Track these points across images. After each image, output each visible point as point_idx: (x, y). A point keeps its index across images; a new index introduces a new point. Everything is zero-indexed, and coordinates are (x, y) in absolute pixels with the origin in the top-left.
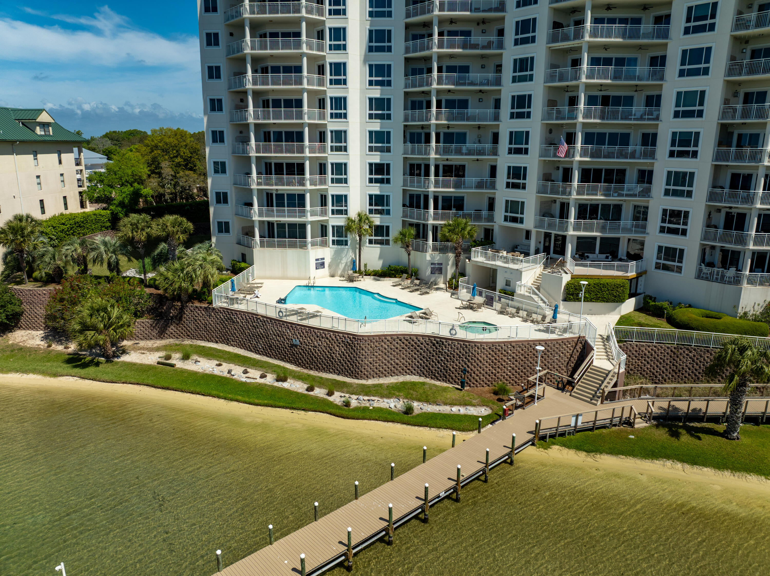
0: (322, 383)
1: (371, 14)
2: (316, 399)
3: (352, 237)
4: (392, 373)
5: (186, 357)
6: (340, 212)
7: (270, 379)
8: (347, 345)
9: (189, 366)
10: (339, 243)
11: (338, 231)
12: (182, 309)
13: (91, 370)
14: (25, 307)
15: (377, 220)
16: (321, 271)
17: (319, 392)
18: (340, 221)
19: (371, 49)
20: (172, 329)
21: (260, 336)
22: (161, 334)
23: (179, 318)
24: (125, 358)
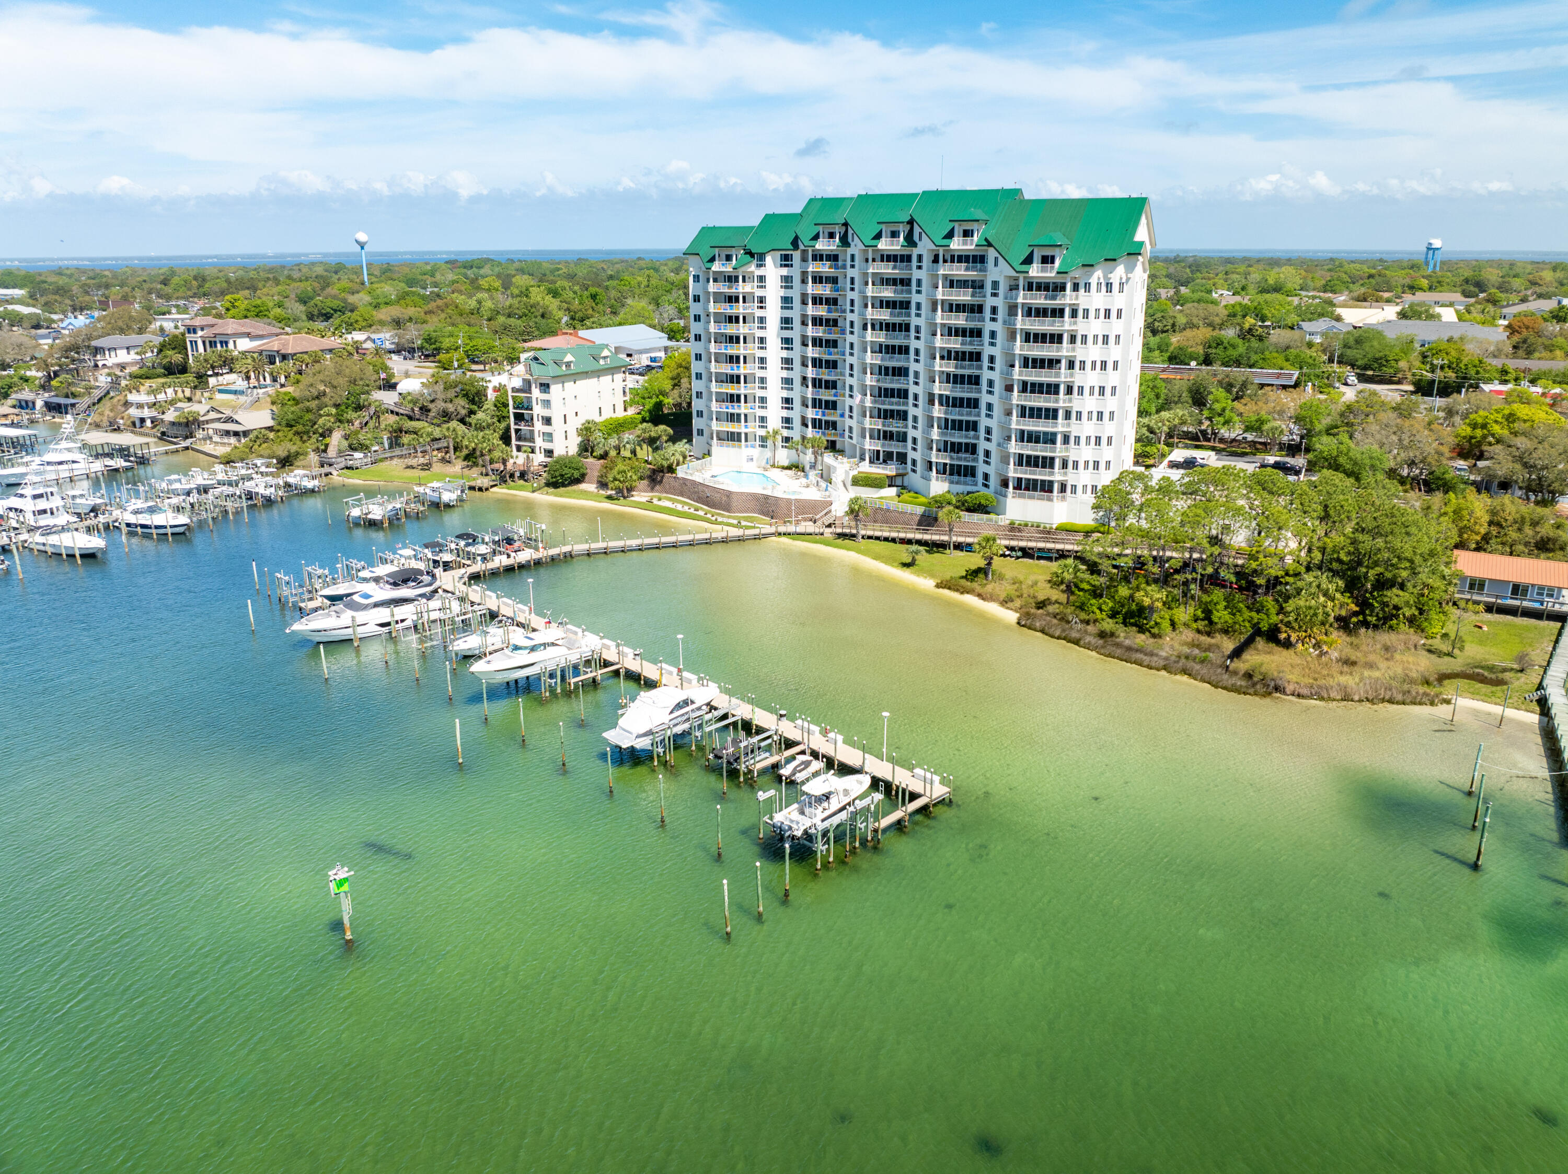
0: (710, 512)
1: (782, 308)
2: (708, 519)
3: (769, 443)
4: (746, 512)
5: (660, 499)
6: (763, 427)
7: (692, 510)
8: (728, 496)
9: (660, 503)
10: (763, 446)
11: (763, 439)
12: (662, 477)
13: (616, 502)
14: (588, 471)
15: (785, 433)
16: (750, 463)
17: (709, 516)
18: (762, 432)
19: (782, 328)
20: (658, 487)
21: (696, 492)
22: (652, 489)
23: (661, 482)
24: (632, 499)
